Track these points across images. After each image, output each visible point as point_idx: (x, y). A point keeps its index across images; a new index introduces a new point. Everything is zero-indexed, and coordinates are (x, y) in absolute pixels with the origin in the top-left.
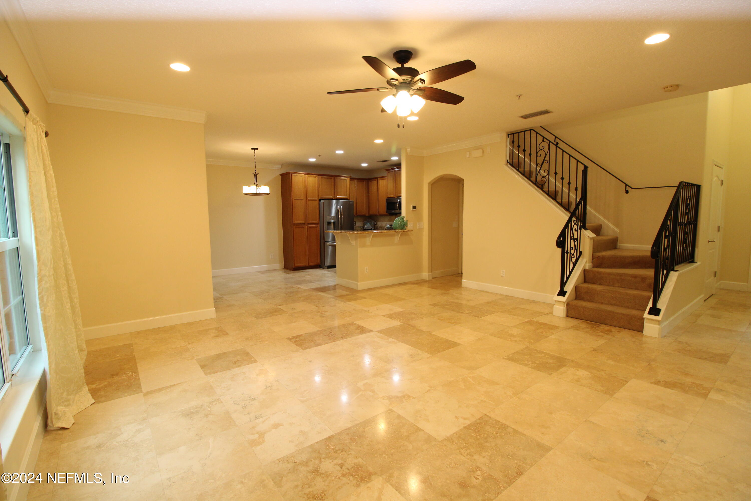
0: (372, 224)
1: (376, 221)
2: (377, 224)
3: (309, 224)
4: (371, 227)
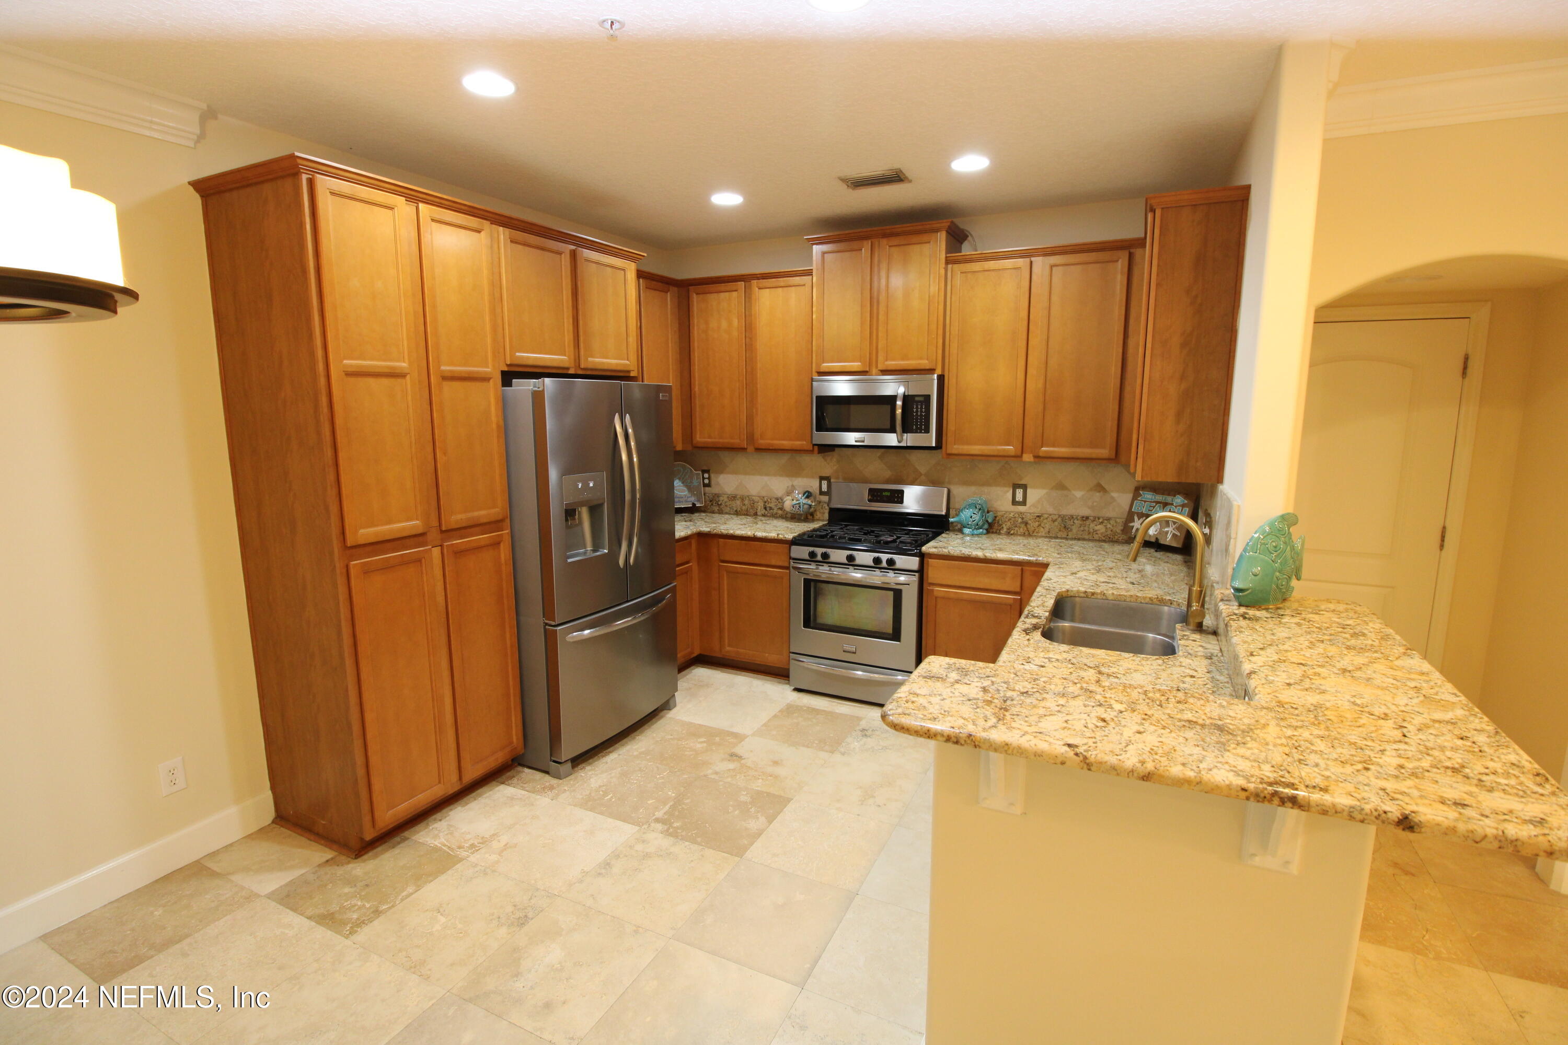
0: (695, 483)
1: (708, 471)
2: (713, 483)
3: (448, 533)
4: (693, 499)
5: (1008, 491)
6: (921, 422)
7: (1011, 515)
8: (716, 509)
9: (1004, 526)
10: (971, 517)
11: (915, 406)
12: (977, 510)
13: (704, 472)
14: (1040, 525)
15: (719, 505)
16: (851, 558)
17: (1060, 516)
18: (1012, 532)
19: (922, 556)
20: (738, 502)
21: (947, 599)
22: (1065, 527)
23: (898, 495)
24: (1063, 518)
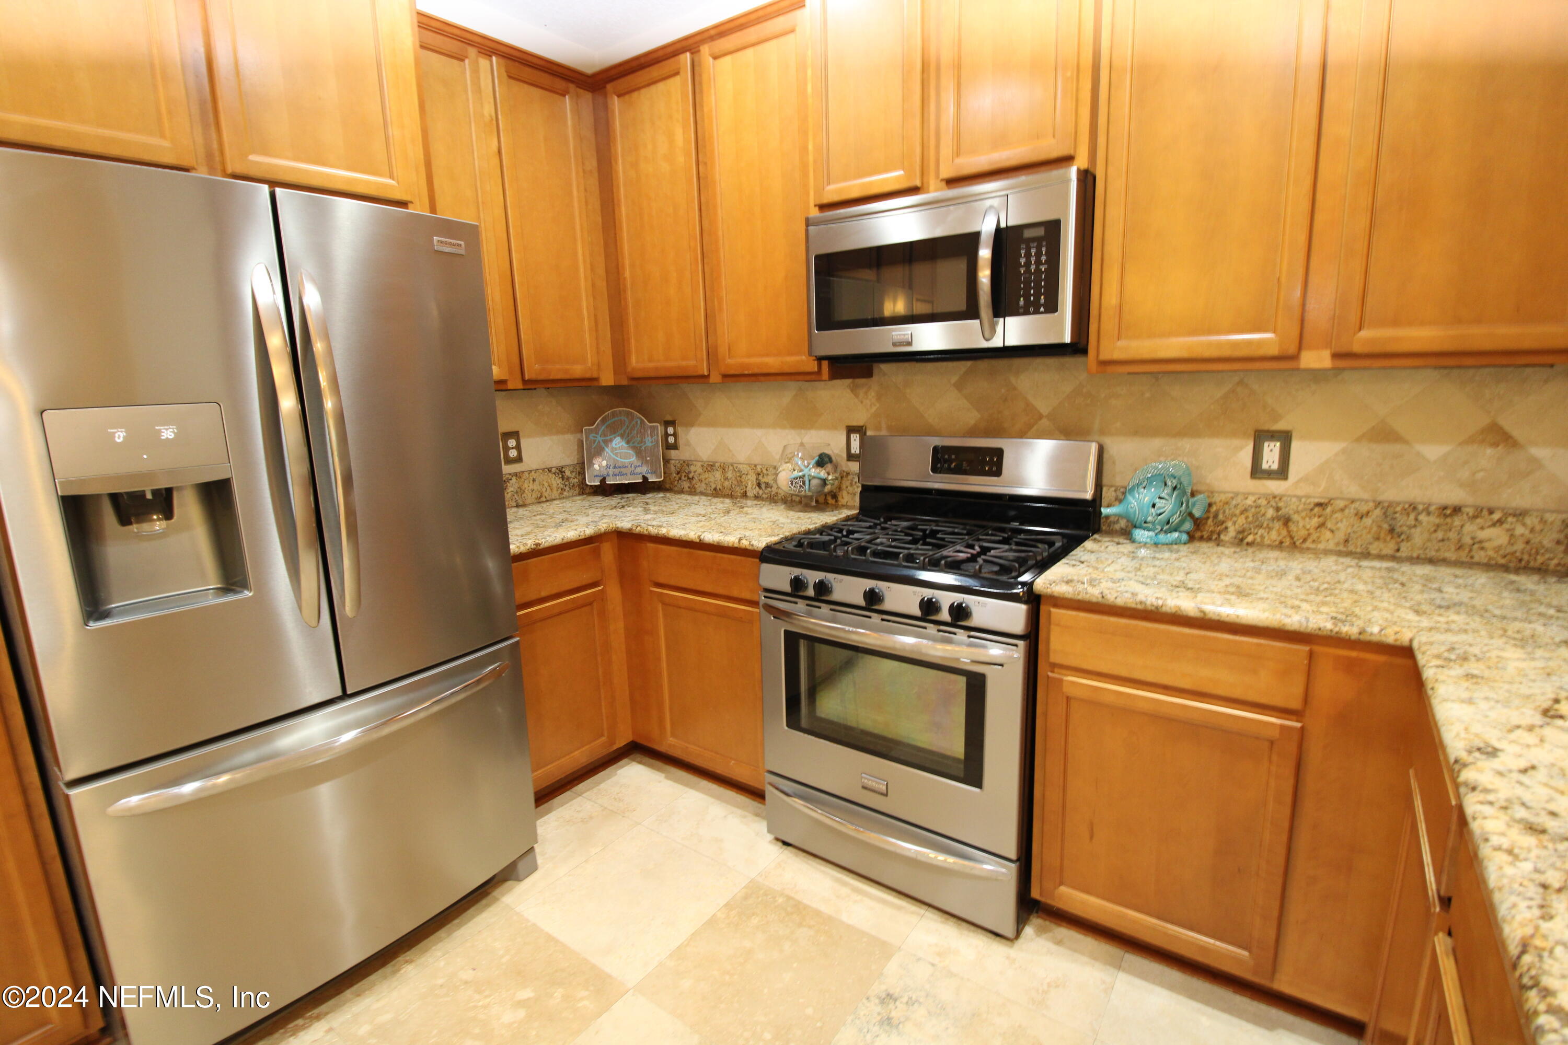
0: (649, 442)
1: (672, 423)
2: (681, 442)
4: (644, 470)
5: (1241, 448)
6: (1037, 287)
7: (1249, 501)
8: (686, 485)
9: (1229, 524)
10: (1154, 506)
11: (1023, 252)
12: (1168, 490)
13: (667, 423)
14: (1322, 525)
15: (691, 479)
16: (873, 598)
17: (1378, 504)
18: (1250, 539)
19: (1034, 600)
20: (718, 475)
21: (1094, 704)
22: (1392, 530)
23: (992, 459)
24: (1387, 510)
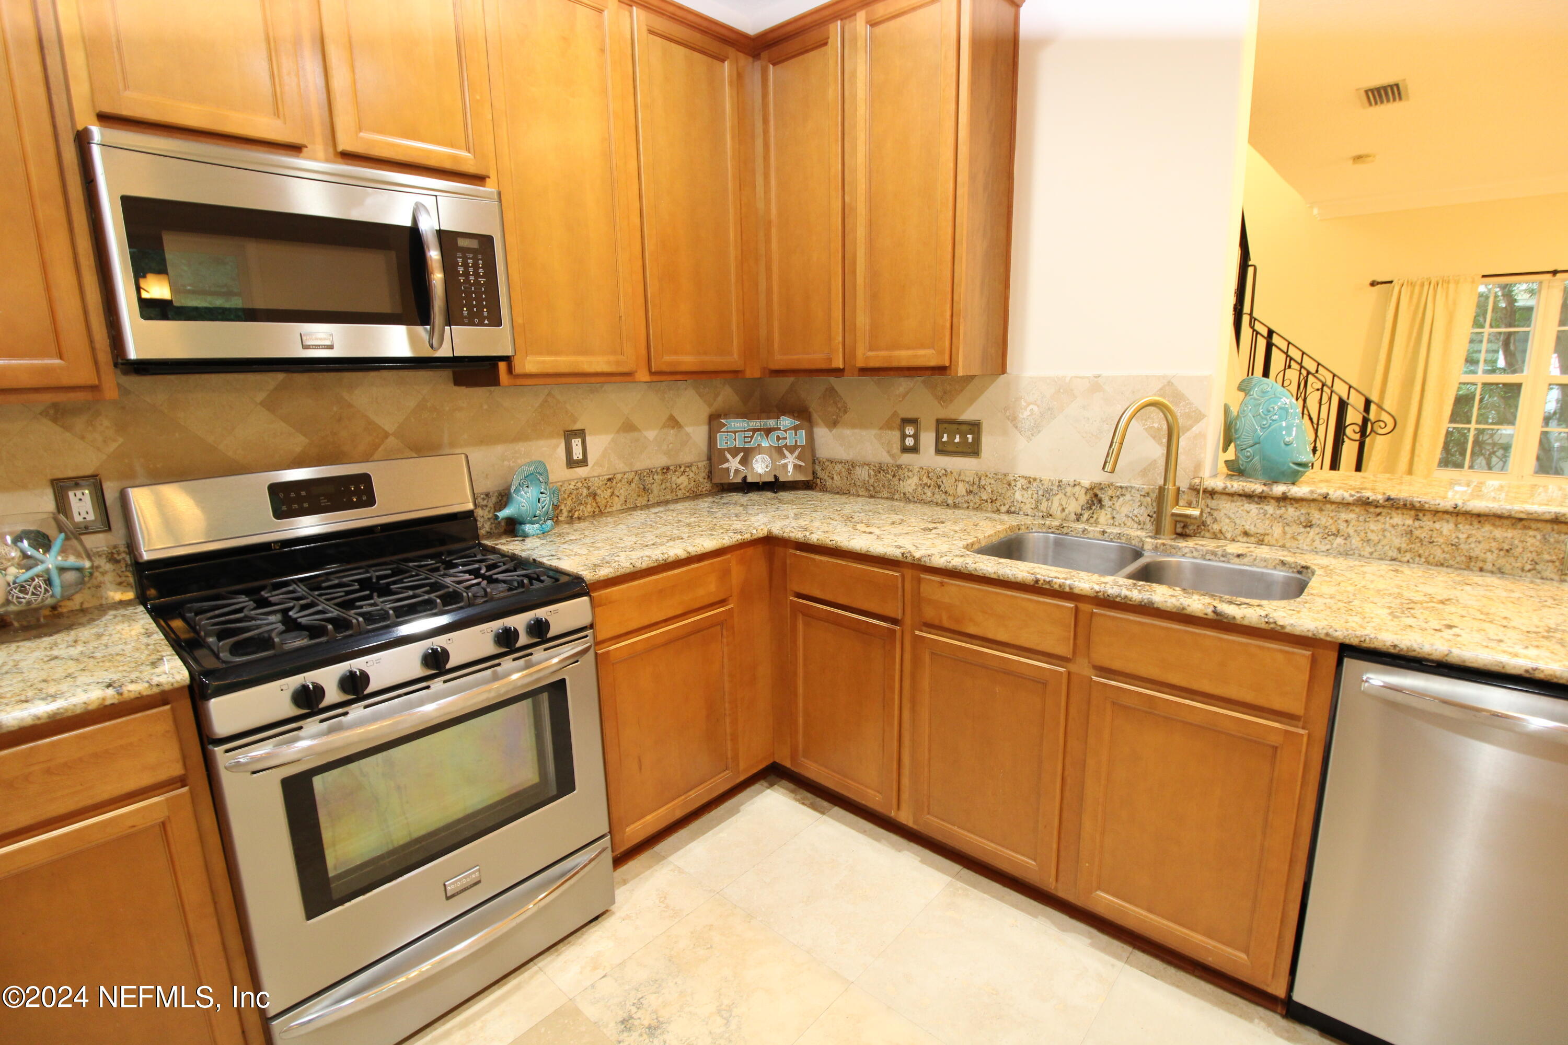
5: (558, 446)
7: (571, 486)
9: (562, 507)
10: (539, 501)
11: (460, 260)
12: (543, 485)
14: (613, 494)
16: (436, 658)
17: (635, 473)
18: (576, 515)
19: (590, 590)
21: (630, 659)
22: (644, 489)
23: (357, 488)
24: (640, 475)
